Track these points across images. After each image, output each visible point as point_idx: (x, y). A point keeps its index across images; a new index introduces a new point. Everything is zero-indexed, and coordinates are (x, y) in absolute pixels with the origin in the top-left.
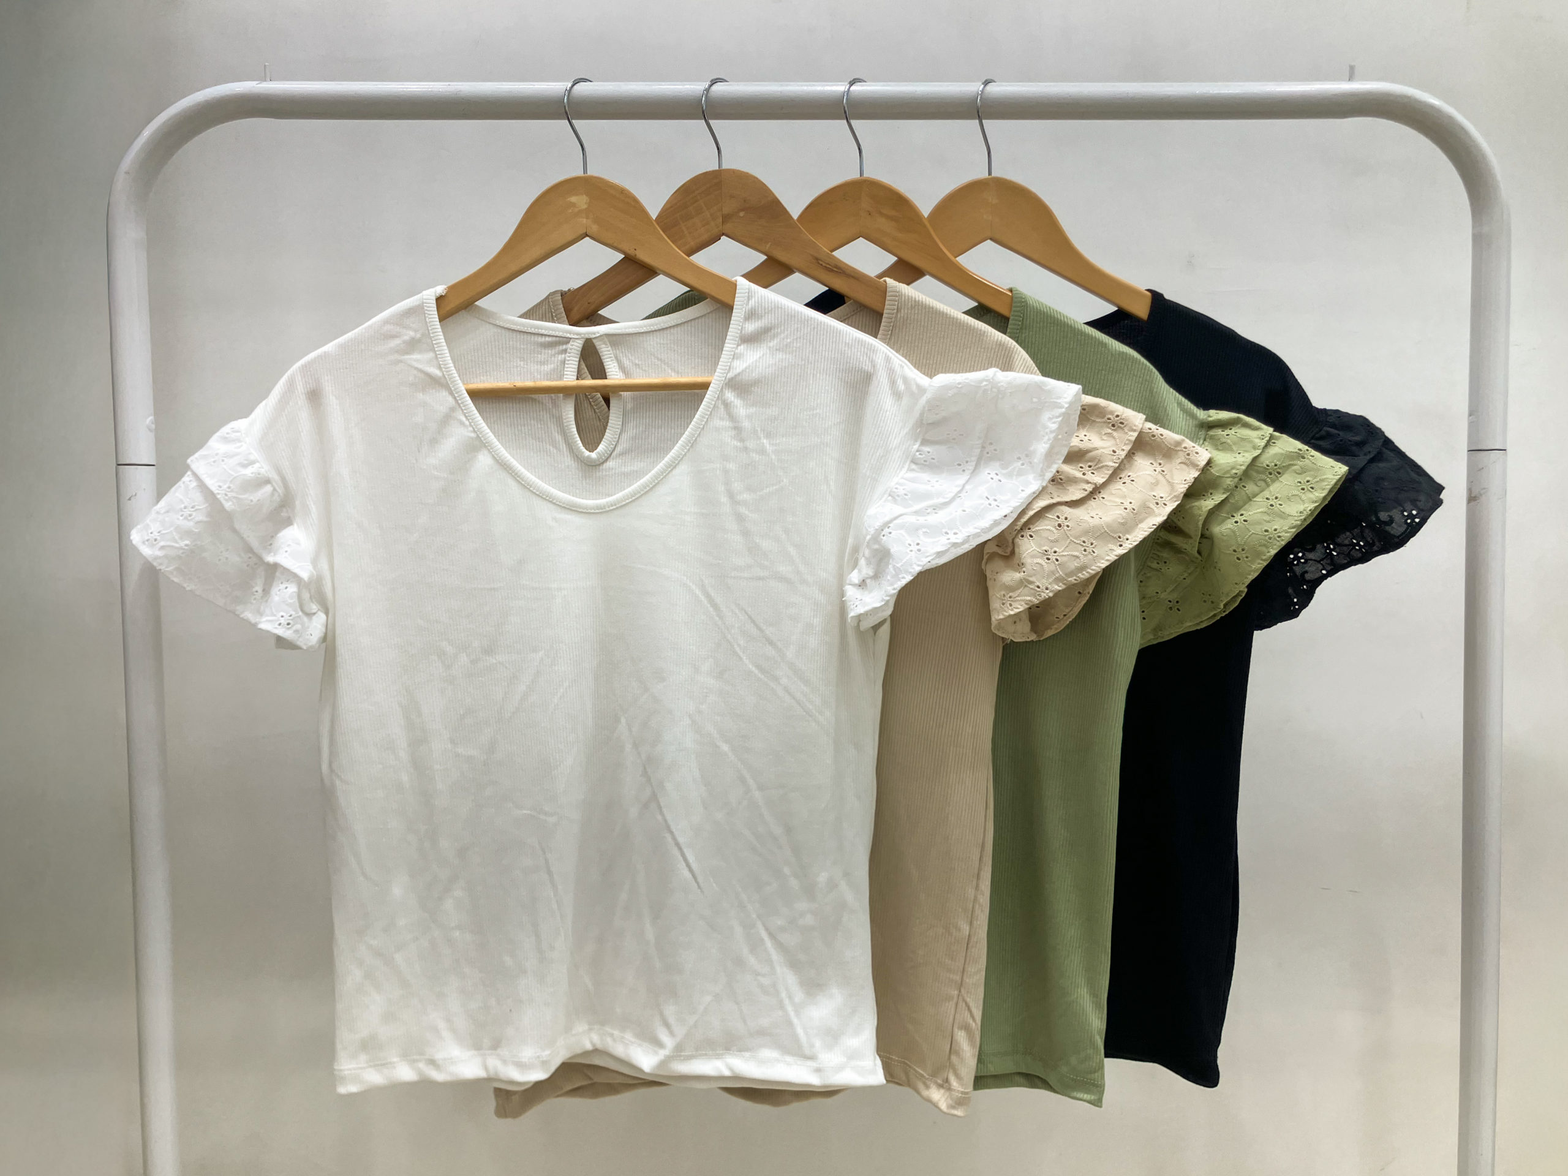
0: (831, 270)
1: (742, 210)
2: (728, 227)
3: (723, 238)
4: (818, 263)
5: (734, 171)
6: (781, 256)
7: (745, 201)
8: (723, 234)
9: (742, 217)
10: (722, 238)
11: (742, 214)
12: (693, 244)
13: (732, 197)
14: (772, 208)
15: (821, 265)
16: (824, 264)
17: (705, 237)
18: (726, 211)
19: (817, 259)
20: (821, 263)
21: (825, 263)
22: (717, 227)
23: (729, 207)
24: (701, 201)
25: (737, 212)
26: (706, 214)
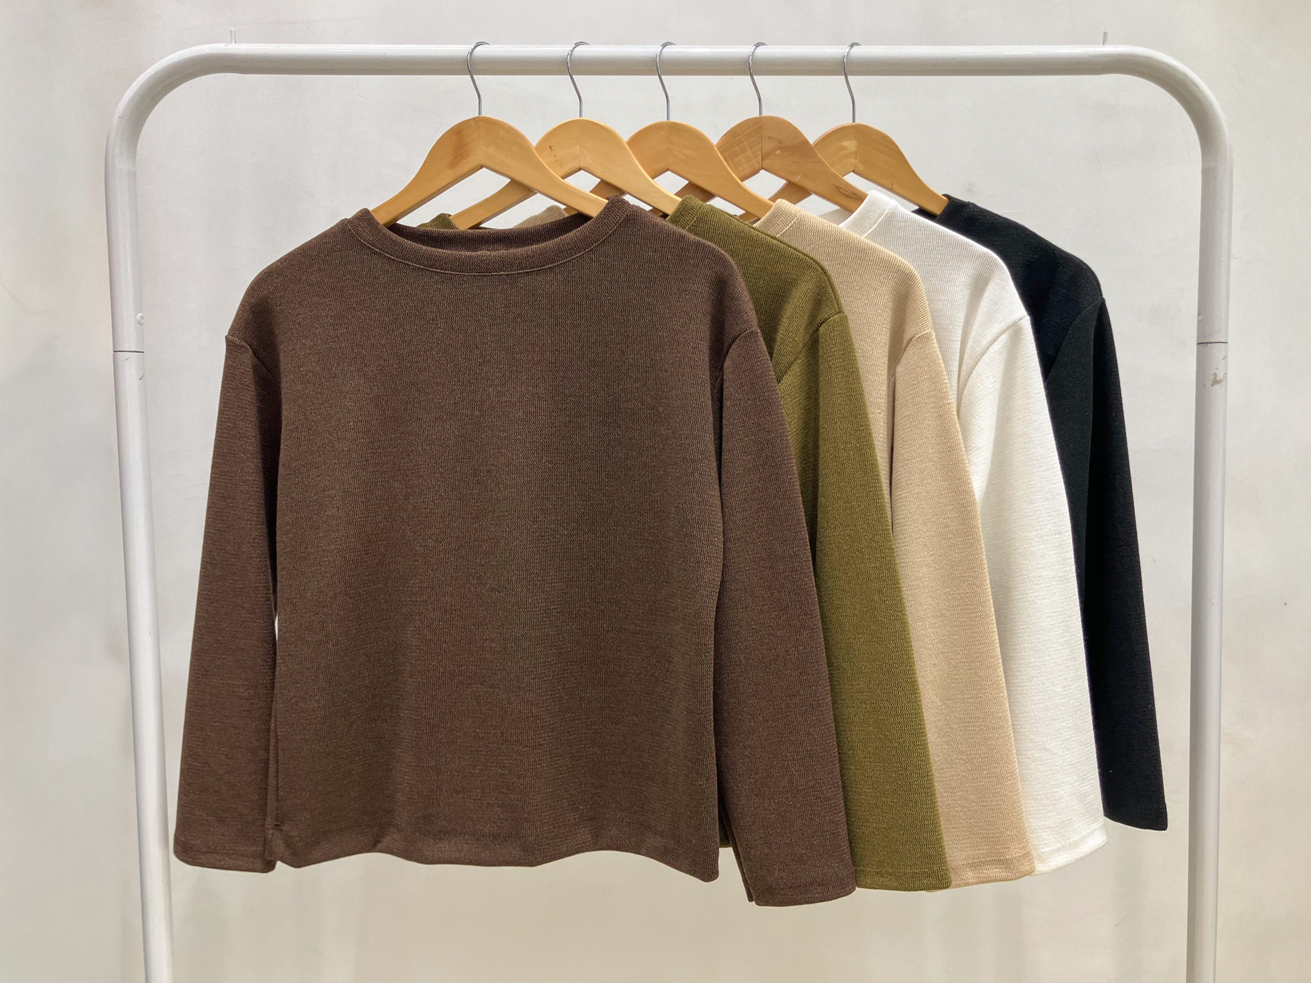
0: (848, 197)
1: (778, 149)
2: (766, 163)
3: (762, 171)
4: (839, 191)
5: (772, 118)
7: (780, 141)
8: (762, 168)
9: (778, 155)
10: (760, 172)
11: (778, 152)
13: (770, 138)
14: (801, 147)
15: (842, 192)
16: (843, 192)
17: (751, 169)
18: (765, 150)
19: (838, 188)
20: (841, 190)
22: (758, 163)
23: (768, 146)
24: (745, 142)
25: (774, 151)
26: (750, 152)
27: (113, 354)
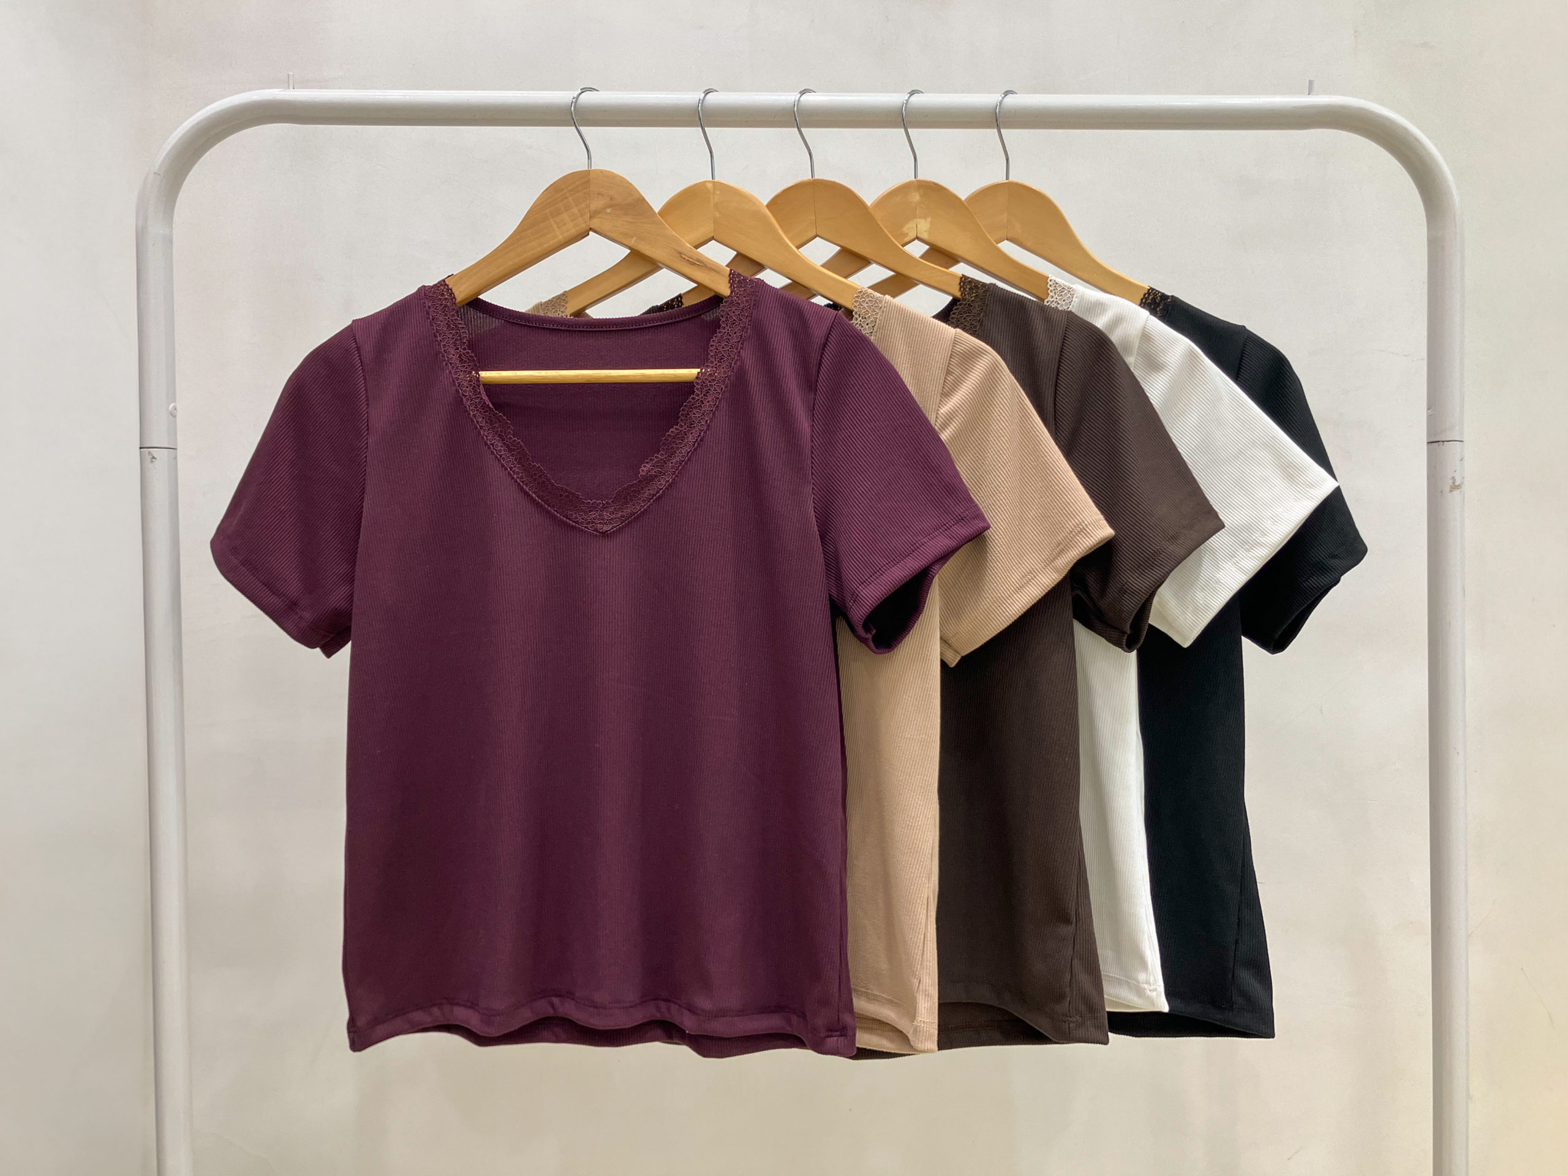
1: (610, 207)
2: (595, 223)
5: (602, 172)
6: (646, 249)
7: (611, 198)
8: (591, 229)
9: (608, 214)
11: (609, 210)
13: (599, 194)
14: (636, 205)
16: (689, 261)
17: (573, 232)
18: (594, 206)
19: (684, 257)
20: (686, 259)
21: (687, 256)
22: (587, 224)
23: (596, 204)
24: (570, 198)
25: (604, 209)
26: (575, 210)
27: (140, 451)
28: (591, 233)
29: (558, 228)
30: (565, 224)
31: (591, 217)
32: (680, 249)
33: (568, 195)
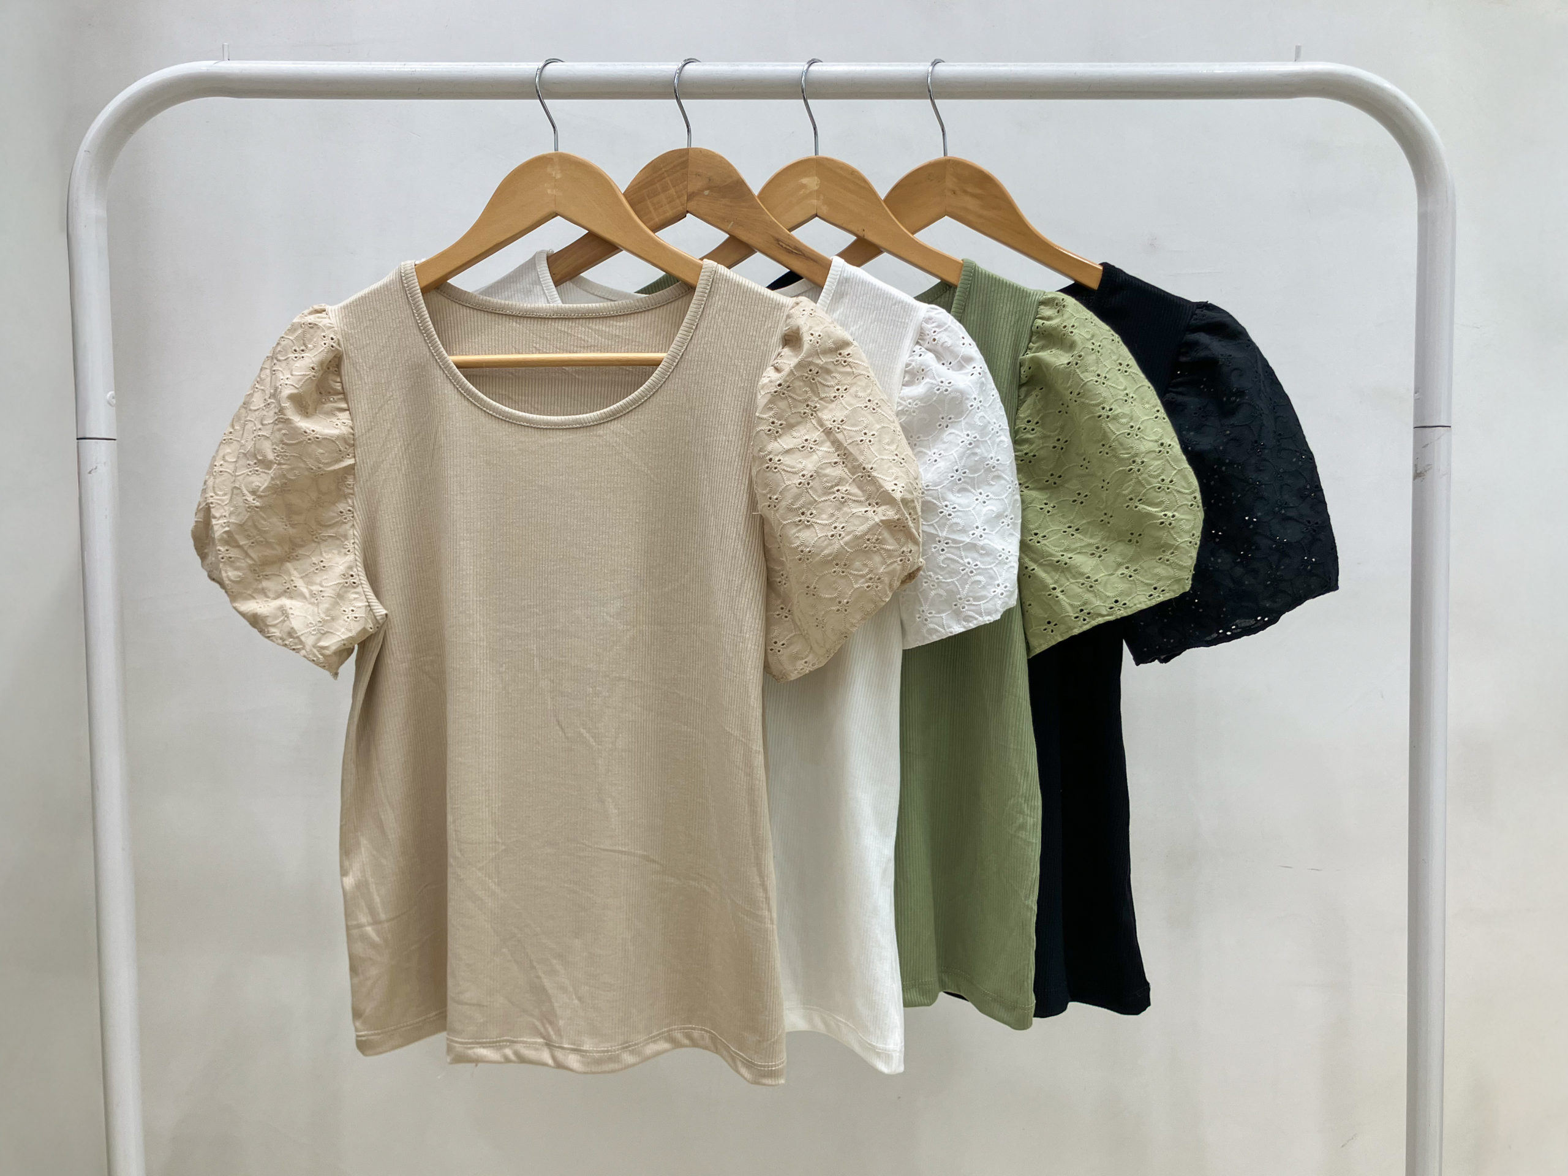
0: (791, 252)
1: (708, 189)
2: (691, 205)
4: (779, 244)
5: (700, 151)
6: (745, 236)
7: (710, 180)
8: (688, 212)
9: (707, 196)
10: (685, 216)
11: (706, 192)
12: (657, 220)
13: (697, 174)
14: (735, 187)
15: (782, 246)
16: (784, 246)
17: (670, 214)
18: (690, 189)
19: (778, 240)
20: (781, 243)
21: (785, 244)
22: (683, 204)
23: (694, 185)
24: (667, 179)
25: (702, 191)
26: (672, 191)
28: (688, 215)
29: (655, 209)
30: (662, 207)
31: (688, 200)
32: (777, 236)
33: (666, 174)
